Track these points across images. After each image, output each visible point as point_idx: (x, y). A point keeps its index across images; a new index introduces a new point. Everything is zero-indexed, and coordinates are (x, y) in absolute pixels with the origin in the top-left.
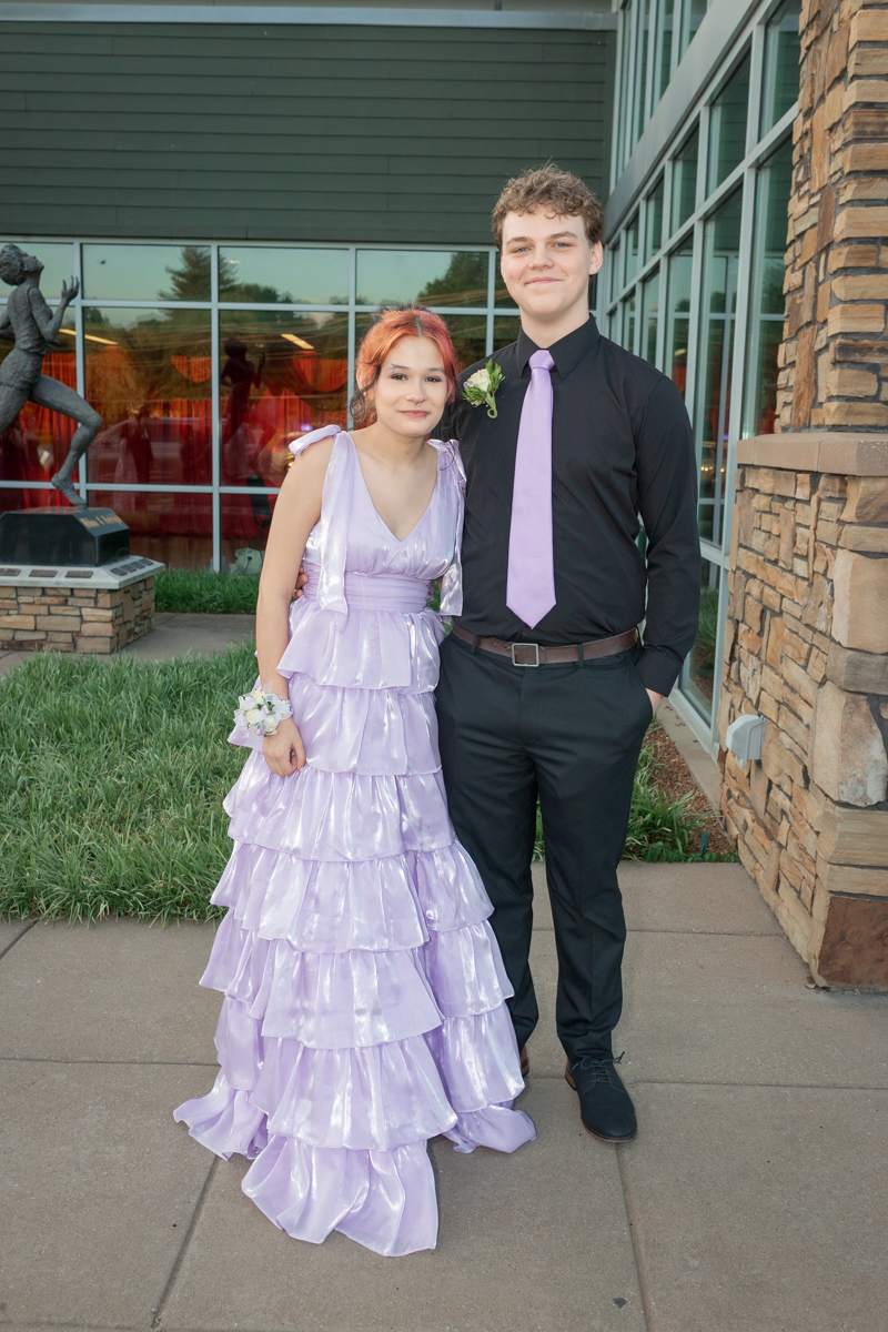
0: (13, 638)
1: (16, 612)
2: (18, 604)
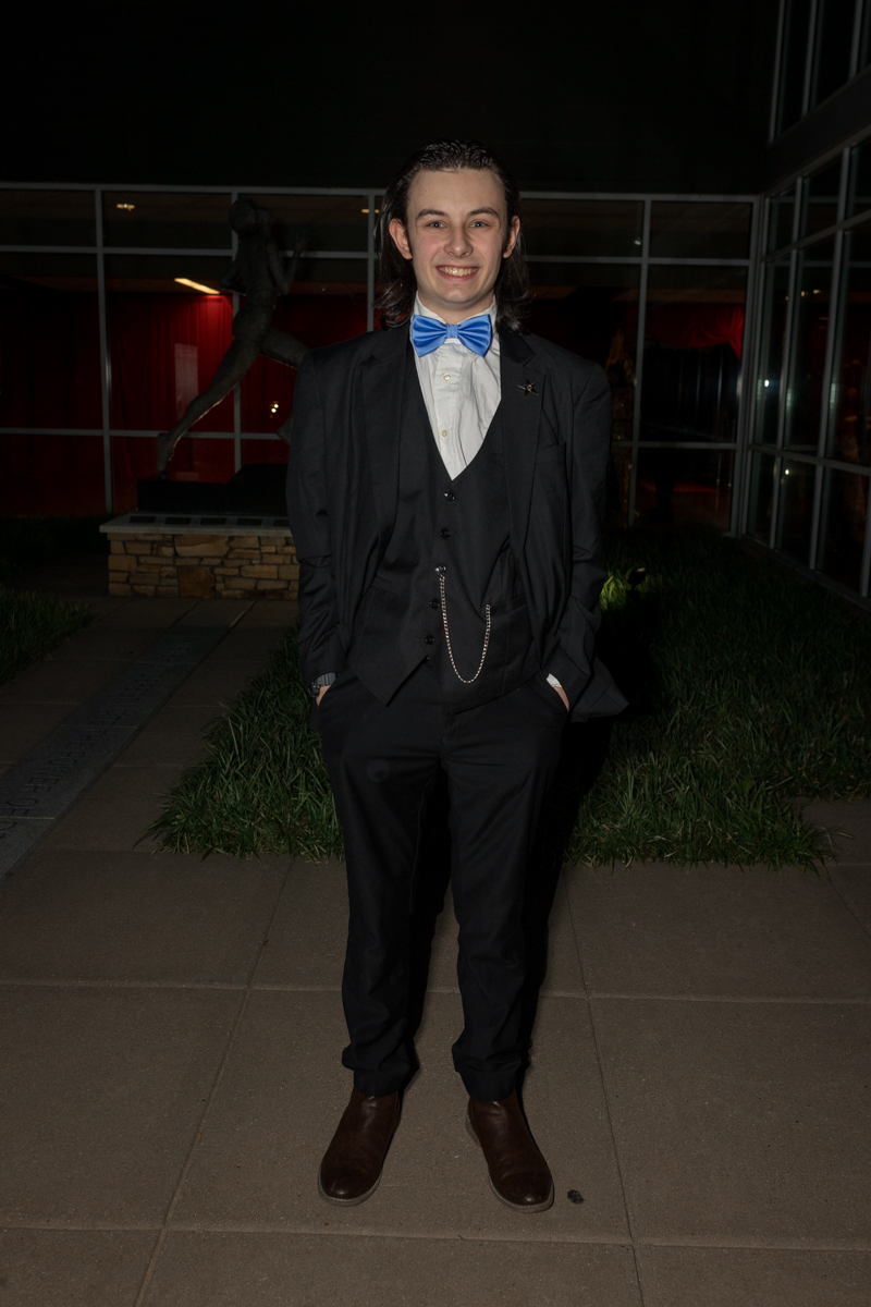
0: (256, 587)
1: (258, 562)
2: (262, 554)
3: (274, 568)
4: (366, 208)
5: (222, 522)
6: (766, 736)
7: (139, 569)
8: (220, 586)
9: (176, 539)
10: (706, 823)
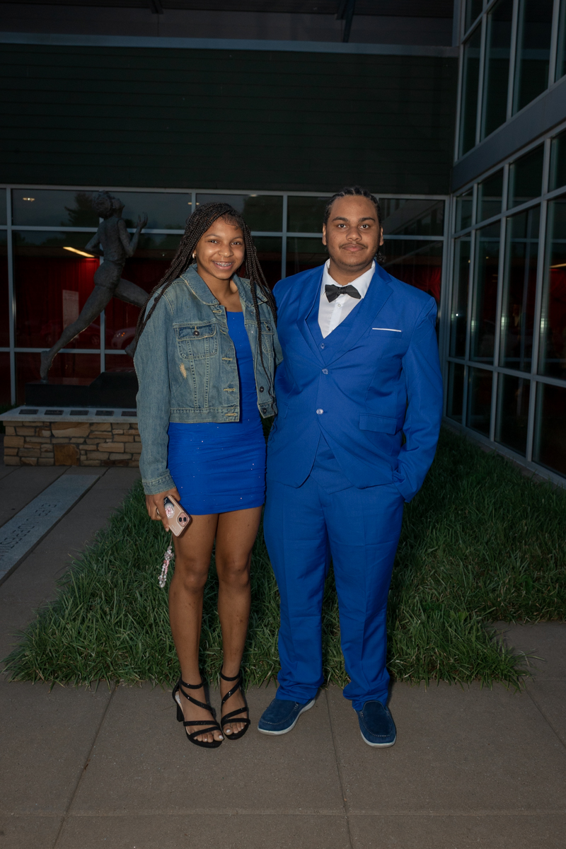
0: (109, 458)
1: (111, 440)
2: (113, 435)
3: (122, 445)
4: (191, 202)
5: (86, 413)
6: (473, 573)
7: (26, 446)
8: (83, 458)
9: (52, 425)
10: (433, 649)
